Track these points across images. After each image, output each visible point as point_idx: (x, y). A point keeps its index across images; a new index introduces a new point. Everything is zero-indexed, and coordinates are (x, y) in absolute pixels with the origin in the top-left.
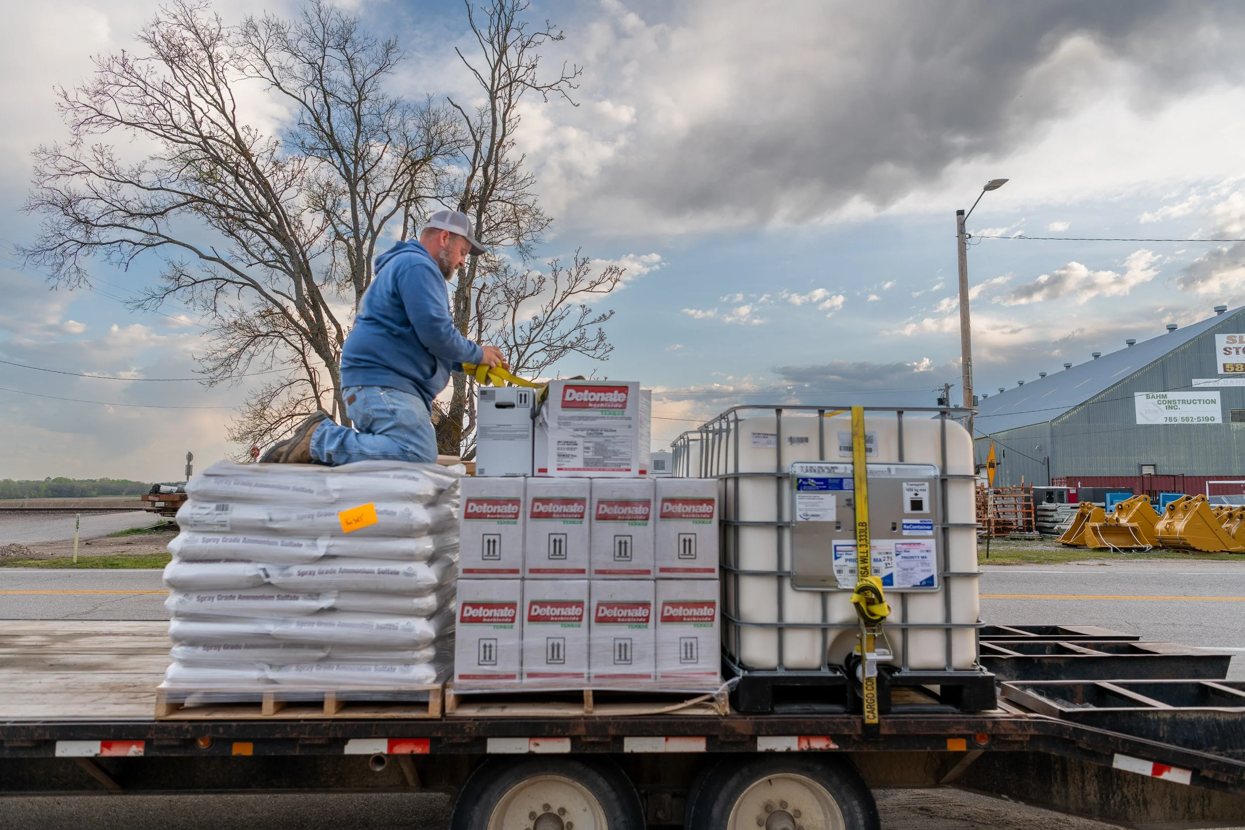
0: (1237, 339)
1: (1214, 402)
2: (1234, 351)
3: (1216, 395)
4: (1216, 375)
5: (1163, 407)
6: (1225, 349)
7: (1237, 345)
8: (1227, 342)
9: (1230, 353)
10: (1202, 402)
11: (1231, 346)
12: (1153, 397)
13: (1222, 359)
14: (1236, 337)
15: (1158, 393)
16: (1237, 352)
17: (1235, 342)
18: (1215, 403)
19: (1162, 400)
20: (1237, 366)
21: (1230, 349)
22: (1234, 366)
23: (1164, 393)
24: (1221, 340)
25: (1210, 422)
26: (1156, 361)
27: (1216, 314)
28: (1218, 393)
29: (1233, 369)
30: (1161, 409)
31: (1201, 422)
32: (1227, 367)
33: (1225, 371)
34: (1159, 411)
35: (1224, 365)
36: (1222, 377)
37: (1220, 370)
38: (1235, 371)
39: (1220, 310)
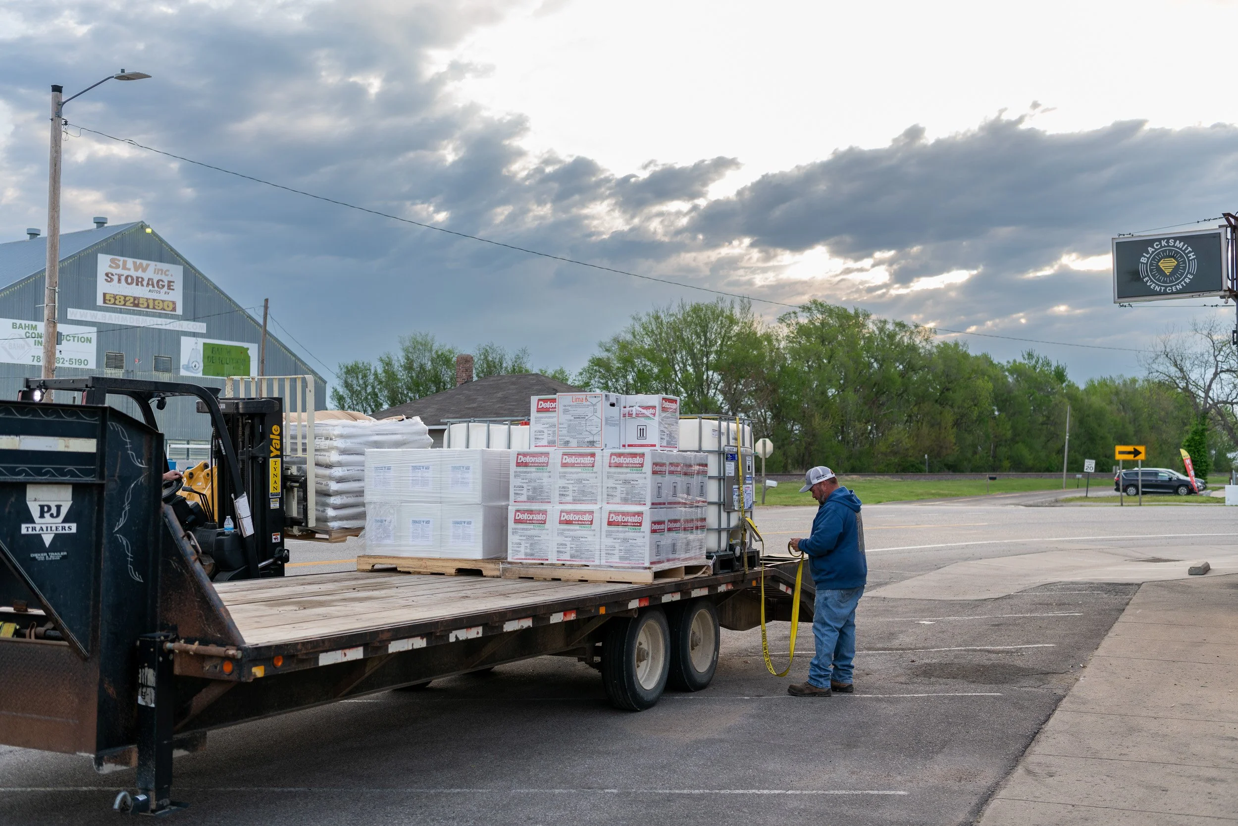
0: (121, 263)
1: (89, 340)
2: (116, 278)
3: (91, 332)
4: (94, 307)
5: (31, 341)
6: (107, 275)
7: (119, 271)
8: (110, 266)
9: (112, 280)
10: (76, 339)
11: (114, 271)
12: (21, 326)
13: (102, 287)
14: (119, 261)
15: (23, 322)
16: (119, 280)
17: (118, 267)
18: (90, 342)
19: (31, 332)
20: (117, 297)
21: (112, 275)
22: (115, 297)
23: (34, 323)
24: (104, 262)
25: (82, 366)
26: (29, 278)
27: (95, 226)
28: (95, 329)
29: (113, 301)
30: (28, 344)
31: (74, 366)
32: (108, 297)
33: (105, 302)
34: (26, 347)
35: (105, 295)
36: (101, 309)
37: (100, 302)
38: (114, 304)
39: (100, 223)
